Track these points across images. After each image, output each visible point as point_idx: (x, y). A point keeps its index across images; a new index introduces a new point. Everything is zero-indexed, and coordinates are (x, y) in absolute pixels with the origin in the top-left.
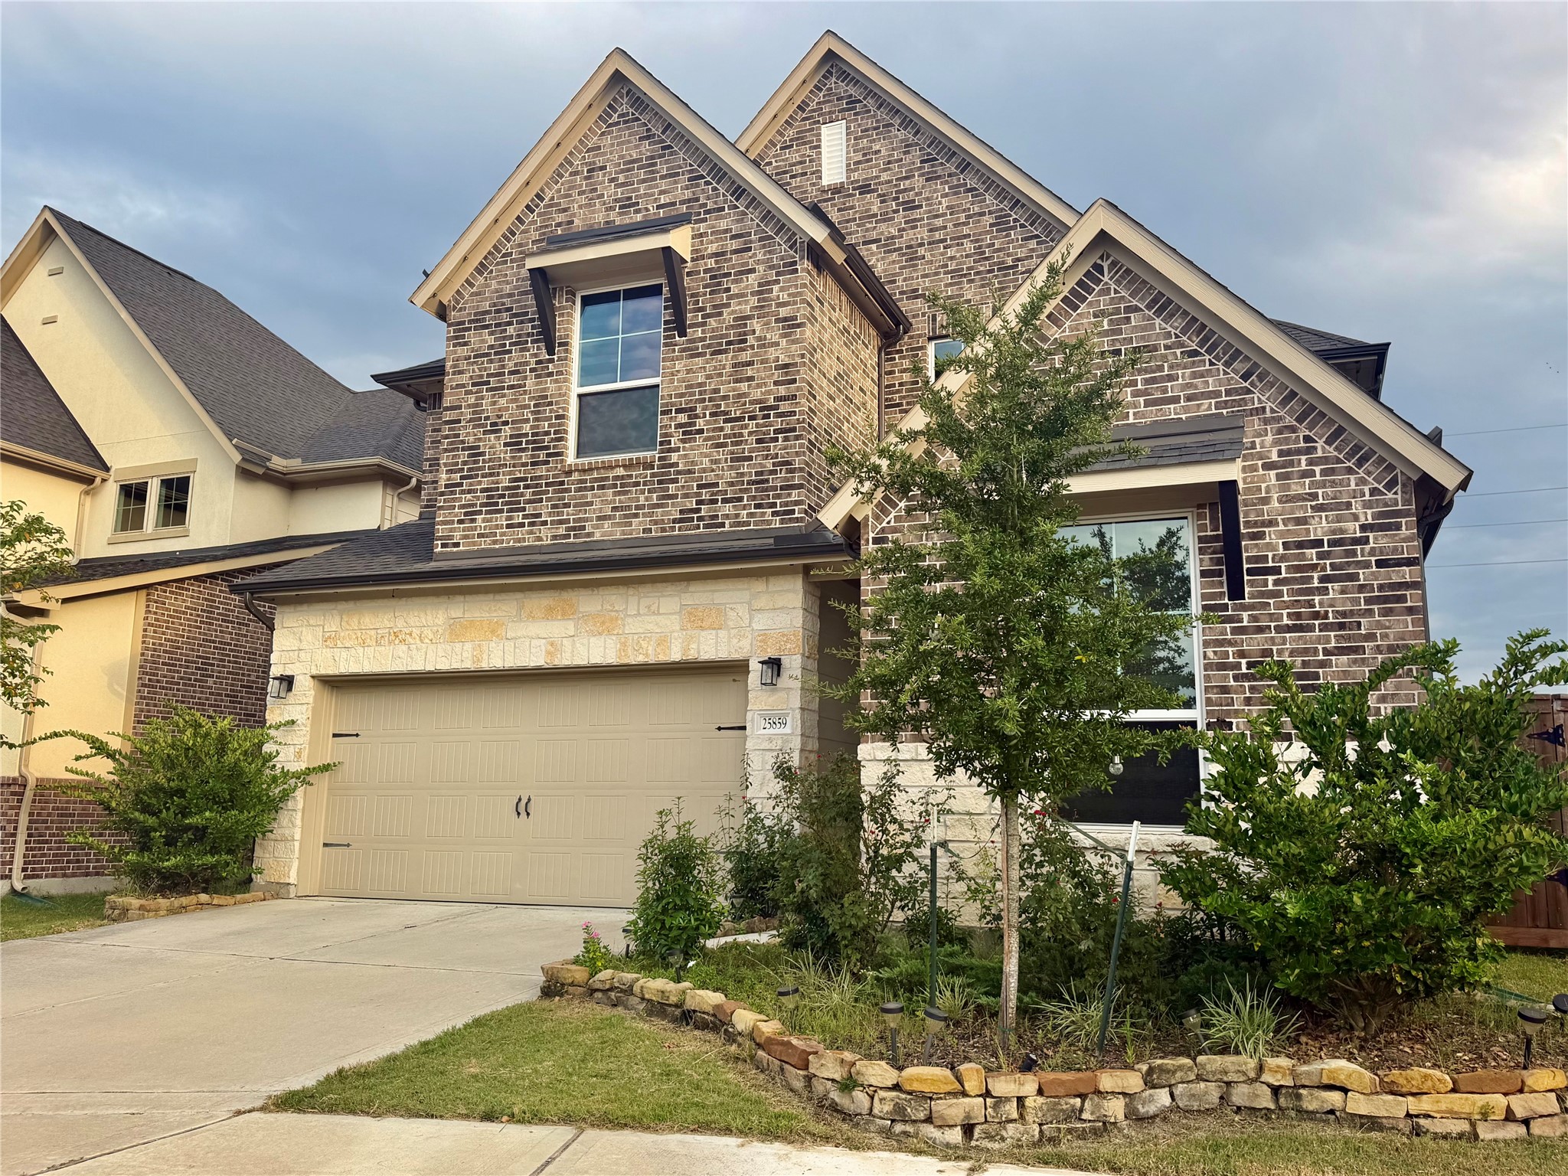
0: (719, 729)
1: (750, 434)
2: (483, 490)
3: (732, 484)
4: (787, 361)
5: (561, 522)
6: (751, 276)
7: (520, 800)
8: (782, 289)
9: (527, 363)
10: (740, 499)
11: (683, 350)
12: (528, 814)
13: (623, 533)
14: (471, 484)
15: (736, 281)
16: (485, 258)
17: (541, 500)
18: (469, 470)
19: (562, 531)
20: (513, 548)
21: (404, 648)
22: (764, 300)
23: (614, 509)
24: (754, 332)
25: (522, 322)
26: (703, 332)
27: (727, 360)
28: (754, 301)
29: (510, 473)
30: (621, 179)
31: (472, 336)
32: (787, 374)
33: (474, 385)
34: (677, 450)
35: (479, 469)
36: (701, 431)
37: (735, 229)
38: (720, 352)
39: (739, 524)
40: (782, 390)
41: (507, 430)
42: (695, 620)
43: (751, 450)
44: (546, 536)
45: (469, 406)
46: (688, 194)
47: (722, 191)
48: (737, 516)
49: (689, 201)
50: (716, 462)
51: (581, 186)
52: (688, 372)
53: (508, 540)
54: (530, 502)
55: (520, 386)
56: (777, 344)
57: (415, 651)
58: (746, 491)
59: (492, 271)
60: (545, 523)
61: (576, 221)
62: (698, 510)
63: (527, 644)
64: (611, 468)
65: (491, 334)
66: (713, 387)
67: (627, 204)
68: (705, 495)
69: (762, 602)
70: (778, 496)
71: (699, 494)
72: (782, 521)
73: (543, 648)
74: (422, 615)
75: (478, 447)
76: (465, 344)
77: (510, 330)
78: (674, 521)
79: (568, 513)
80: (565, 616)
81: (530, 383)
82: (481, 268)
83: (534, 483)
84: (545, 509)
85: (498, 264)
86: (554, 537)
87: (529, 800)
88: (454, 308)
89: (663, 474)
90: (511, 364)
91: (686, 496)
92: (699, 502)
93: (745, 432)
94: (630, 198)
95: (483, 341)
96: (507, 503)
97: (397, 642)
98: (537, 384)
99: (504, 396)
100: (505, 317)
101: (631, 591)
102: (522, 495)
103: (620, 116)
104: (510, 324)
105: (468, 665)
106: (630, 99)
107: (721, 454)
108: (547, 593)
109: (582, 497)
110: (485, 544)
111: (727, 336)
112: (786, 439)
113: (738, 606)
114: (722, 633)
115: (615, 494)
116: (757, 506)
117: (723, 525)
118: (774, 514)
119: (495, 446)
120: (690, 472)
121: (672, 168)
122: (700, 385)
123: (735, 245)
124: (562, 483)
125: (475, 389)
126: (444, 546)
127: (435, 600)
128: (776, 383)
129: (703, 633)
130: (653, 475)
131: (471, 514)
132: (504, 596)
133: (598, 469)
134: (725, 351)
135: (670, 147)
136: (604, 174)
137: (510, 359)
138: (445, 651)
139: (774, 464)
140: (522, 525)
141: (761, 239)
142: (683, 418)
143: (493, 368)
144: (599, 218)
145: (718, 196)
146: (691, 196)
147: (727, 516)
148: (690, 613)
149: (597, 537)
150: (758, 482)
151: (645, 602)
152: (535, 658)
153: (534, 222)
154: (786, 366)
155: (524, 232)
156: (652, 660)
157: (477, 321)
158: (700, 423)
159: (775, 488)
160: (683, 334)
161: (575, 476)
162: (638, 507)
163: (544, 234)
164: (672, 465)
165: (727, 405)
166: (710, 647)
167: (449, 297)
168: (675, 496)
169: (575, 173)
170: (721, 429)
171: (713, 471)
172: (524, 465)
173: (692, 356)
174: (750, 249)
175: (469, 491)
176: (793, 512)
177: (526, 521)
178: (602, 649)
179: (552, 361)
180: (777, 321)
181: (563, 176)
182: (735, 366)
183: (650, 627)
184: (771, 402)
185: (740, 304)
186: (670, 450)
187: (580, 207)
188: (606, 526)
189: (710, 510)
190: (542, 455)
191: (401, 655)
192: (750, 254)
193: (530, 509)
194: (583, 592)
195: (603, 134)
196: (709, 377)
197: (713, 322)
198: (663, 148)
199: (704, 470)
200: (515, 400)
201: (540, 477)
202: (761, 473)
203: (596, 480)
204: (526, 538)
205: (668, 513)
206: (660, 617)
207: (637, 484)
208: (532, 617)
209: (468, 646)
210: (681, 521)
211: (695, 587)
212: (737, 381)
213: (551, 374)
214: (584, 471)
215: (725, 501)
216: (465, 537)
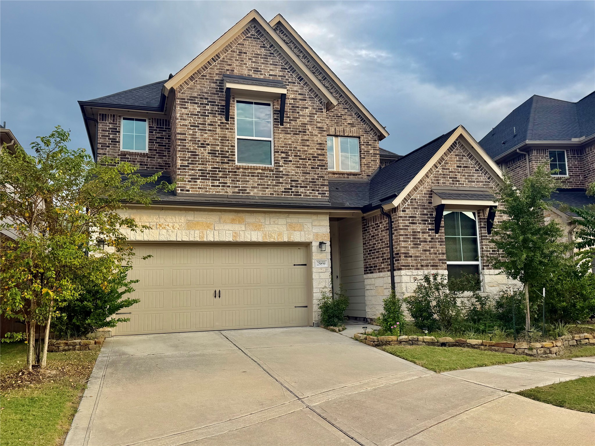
0: (294, 265)
1: (309, 165)
2: (199, 170)
3: (303, 181)
4: (320, 142)
5: (236, 187)
6: (307, 110)
7: (215, 291)
8: (318, 117)
9: (216, 122)
10: (306, 187)
11: (282, 131)
12: (220, 297)
13: (262, 194)
14: (193, 167)
15: (301, 110)
16: (194, 74)
17: (227, 177)
18: (192, 161)
19: (236, 190)
20: (215, 194)
21: (165, 231)
22: (312, 119)
23: (258, 185)
24: (308, 130)
25: (213, 105)
26: (290, 125)
27: (299, 137)
28: (308, 119)
29: (211, 165)
30: (254, 60)
31: (188, 105)
32: (321, 146)
33: (191, 126)
34: (282, 166)
35: (197, 161)
36: (291, 161)
37: (300, 91)
38: (297, 134)
39: (306, 196)
40: (319, 152)
41: (209, 148)
42: (291, 227)
43: (310, 171)
44: (230, 191)
45: (190, 134)
46: (281, 74)
47: (294, 76)
48: (306, 193)
49: (282, 76)
50: (297, 173)
51: (236, 57)
52: (285, 139)
53: (213, 191)
54: (221, 177)
55: (214, 131)
56: (317, 136)
57: (171, 233)
58: (308, 184)
59: (197, 81)
60: (229, 186)
61: (235, 71)
62: (291, 189)
63: (225, 232)
64: (257, 169)
65: (199, 107)
66: (294, 146)
67: (256, 71)
68: (294, 184)
69: (316, 223)
70: (320, 188)
71: (291, 183)
72: (322, 196)
73: (231, 234)
74: (173, 218)
75: (196, 152)
76: (186, 108)
77: (208, 107)
78: (282, 192)
79: (239, 184)
80: (240, 223)
81: (218, 130)
82: (192, 78)
83: (223, 170)
84: (229, 181)
85: (199, 78)
86: (234, 192)
87: (220, 291)
88: (179, 92)
89: (277, 174)
90: (209, 121)
91: (287, 183)
92: (291, 186)
93: (307, 164)
94: (258, 68)
95: (195, 109)
96: (211, 177)
97: (161, 228)
98: (222, 131)
99: (206, 133)
100: (205, 101)
101: (267, 216)
102: (218, 174)
103: (251, 35)
104: (208, 105)
105: (198, 239)
106: (256, 30)
107: (298, 170)
108: (231, 214)
109: (244, 178)
110: (201, 192)
111: (299, 129)
112: (322, 169)
113: (308, 224)
114: (302, 233)
115: (258, 179)
116: (313, 190)
117: (301, 195)
118: (319, 193)
119: (204, 153)
120: (287, 175)
121: (274, 62)
122: (290, 144)
123: (300, 97)
124: (236, 172)
125: (192, 128)
126: (181, 190)
127: (180, 212)
128: (317, 149)
129: (295, 232)
130: (273, 174)
131: (194, 179)
132: (212, 213)
133: (251, 169)
134: (298, 134)
135: (273, 54)
136: (246, 56)
137: (208, 119)
138: (186, 233)
139: (318, 177)
140: (219, 186)
141: (309, 98)
142: (283, 155)
143: (200, 121)
144: (245, 72)
145: (293, 77)
146: (282, 75)
147: (302, 192)
148: (290, 225)
149: (252, 194)
150: (313, 182)
151: (272, 220)
152: (229, 238)
153: (215, 66)
154: (321, 144)
155: (211, 68)
156: (276, 240)
157: (191, 100)
158: (290, 158)
159: (319, 185)
160: (282, 124)
161: (241, 170)
162: (268, 185)
163: (221, 72)
164: (281, 172)
165: (300, 153)
166: (297, 237)
167: (177, 87)
168: (282, 183)
169: (234, 52)
170: (298, 162)
171: (296, 176)
172: (217, 162)
173: (286, 133)
174: (306, 100)
175: (193, 170)
176: (325, 194)
177: (221, 185)
178: (256, 236)
179: (228, 124)
180: (317, 127)
181: (228, 51)
182: (302, 140)
183: (276, 229)
184: (316, 155)
185: (303, 118)
186: (279, 166)
187: (237, 66)
188: (255, 191)
189: (296, 189)
190: (226, 160)
191: (164, 233)
192: (306, 102)
193: (222, 180)
194: (247, 214)
195: (244, 40)
196: (293, 142)
197: (293, 123)
198: (270, 53)
199: (293, 175)
200: (212, 136)
201: (226, 168)
202: (313, 179)
203: (250, 173)
204: (220, 191)
205: (280, 189)
206: (278, 226)
207: (267, 177)
208: (225, 222)
209: (197, 232)
210: (285, 192)
211: (291, 216)
212: (303, 146)
213: (227, 129)
214: (245, 169)
215: (301, 187)
216: (192, 188)
